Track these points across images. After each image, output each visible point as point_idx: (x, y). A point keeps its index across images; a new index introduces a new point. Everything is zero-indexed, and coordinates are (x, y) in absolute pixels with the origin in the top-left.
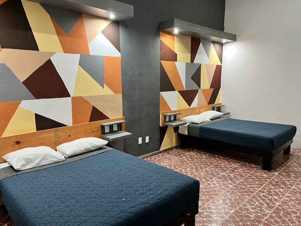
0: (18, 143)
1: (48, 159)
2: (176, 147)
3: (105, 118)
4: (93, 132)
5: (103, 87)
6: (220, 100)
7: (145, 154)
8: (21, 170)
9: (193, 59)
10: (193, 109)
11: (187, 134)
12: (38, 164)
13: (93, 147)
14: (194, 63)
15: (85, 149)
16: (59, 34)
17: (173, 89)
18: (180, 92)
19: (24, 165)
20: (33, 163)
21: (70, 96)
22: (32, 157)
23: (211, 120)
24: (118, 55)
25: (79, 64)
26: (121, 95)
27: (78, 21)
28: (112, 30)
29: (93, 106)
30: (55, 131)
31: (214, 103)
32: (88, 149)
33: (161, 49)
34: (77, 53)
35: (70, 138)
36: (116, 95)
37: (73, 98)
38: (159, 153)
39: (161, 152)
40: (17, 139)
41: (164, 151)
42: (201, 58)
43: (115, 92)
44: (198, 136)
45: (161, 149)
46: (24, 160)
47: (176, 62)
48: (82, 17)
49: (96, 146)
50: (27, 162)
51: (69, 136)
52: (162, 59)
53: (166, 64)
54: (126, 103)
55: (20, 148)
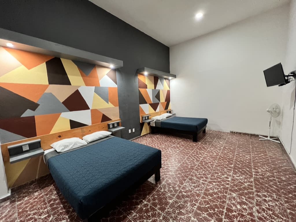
0: (60, 136)
1: (77, 145)
2: (149, 133)
3: (110, 120)
4: (103, 128)
5: (108, 103)
6: (170, 107)
7: (133, 138)
8: (61, 152)
9: (155, 87)
10: (157, 113)
11: (155, 126)
12: (72, 148)
13: (103, 136)
14: (156, 89)
15: (99, 138)
16: (82, 76)
17: (146, 103)
18: (150, 104)
19: (63, 149)
20: (69, 147)
21: (90, 109)
22: (68, 144)
23: (167, 118)
24: (116, 86)
25: (94, 92)
26: (118, 107)
27: (93, 69)
28: (112, 74)
29: (103, 114)
30: (82, 129)
31: (167, 109)
32: (100, 137)
33: (139, 83)
34: (93, 86)
35: (90, 132)
36: (116, 107)
37: (92, 111)
38: (140, 137)
39: (141, 137)
40: (59, 134)
41: (143, 136)
42: (159, 86)
43: (115, 106)
44: (160, 126)
45: (141, 135)
46: (63, 146)
47: (147, 89)
48: (95, 67)
49: (105, 135)
50: (65, 147)
51: (90, 131)
52: (139, 87)
53: (142, 90)
54: (121, 111)
55: (61, 140)
